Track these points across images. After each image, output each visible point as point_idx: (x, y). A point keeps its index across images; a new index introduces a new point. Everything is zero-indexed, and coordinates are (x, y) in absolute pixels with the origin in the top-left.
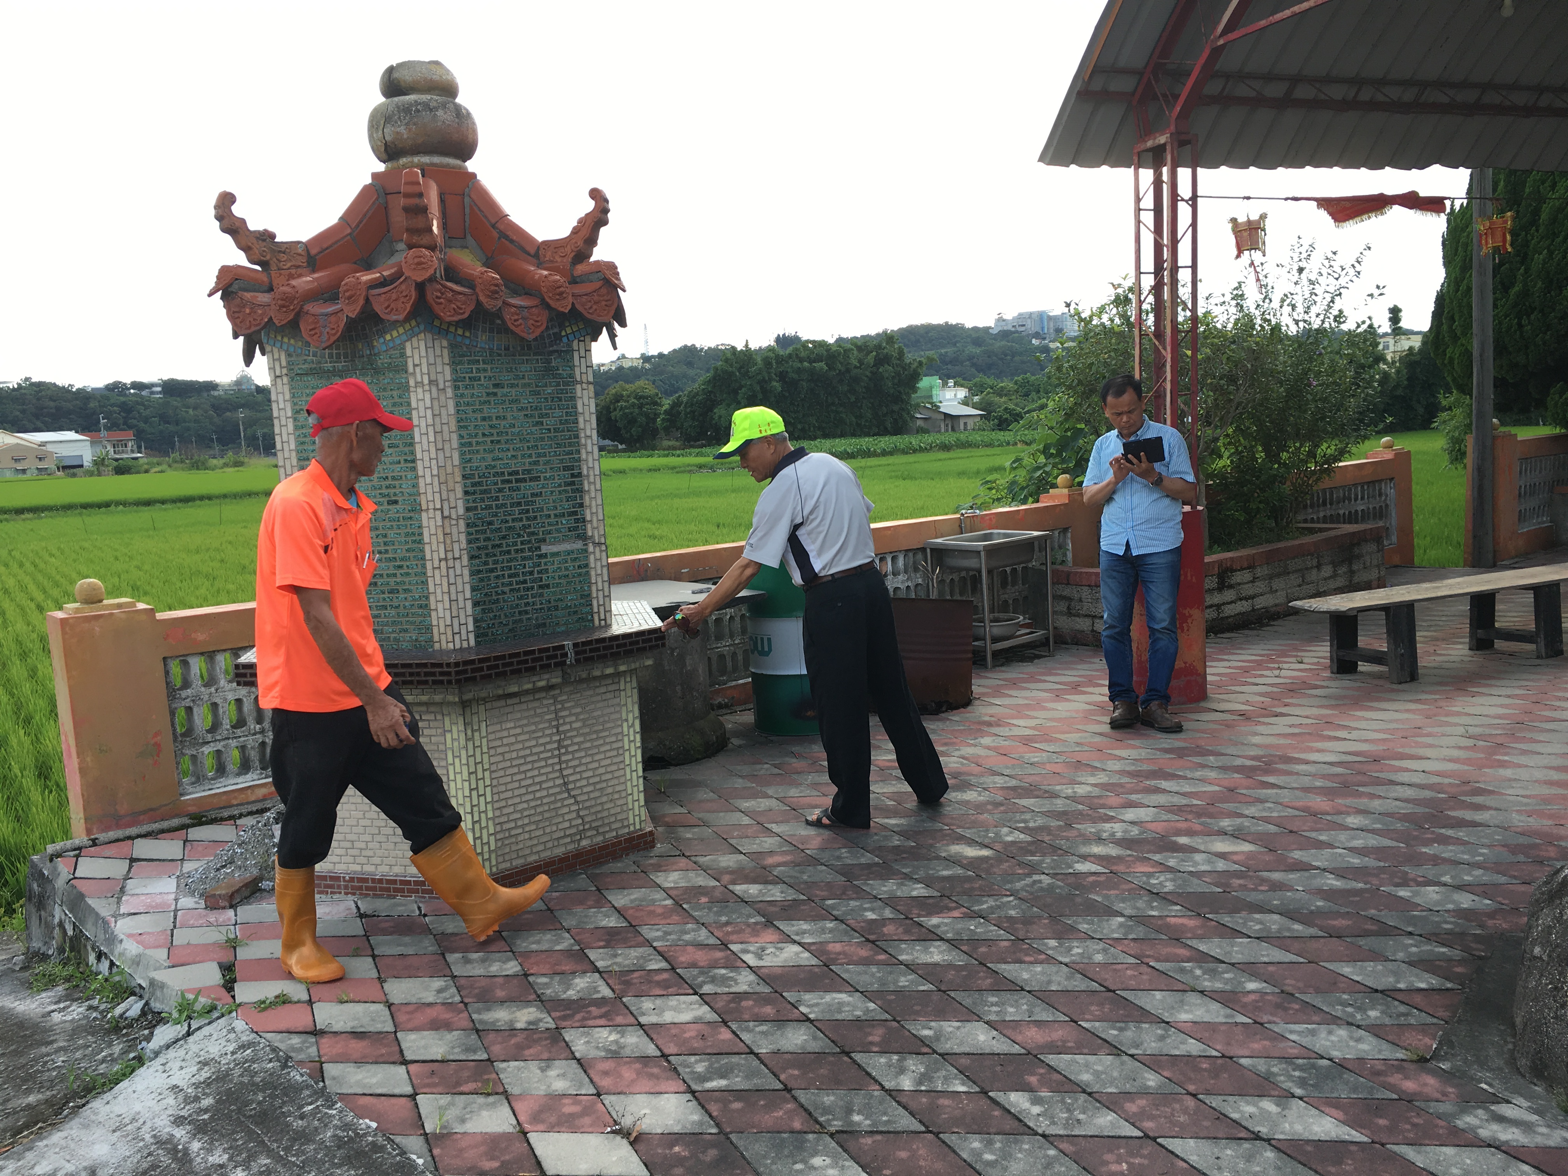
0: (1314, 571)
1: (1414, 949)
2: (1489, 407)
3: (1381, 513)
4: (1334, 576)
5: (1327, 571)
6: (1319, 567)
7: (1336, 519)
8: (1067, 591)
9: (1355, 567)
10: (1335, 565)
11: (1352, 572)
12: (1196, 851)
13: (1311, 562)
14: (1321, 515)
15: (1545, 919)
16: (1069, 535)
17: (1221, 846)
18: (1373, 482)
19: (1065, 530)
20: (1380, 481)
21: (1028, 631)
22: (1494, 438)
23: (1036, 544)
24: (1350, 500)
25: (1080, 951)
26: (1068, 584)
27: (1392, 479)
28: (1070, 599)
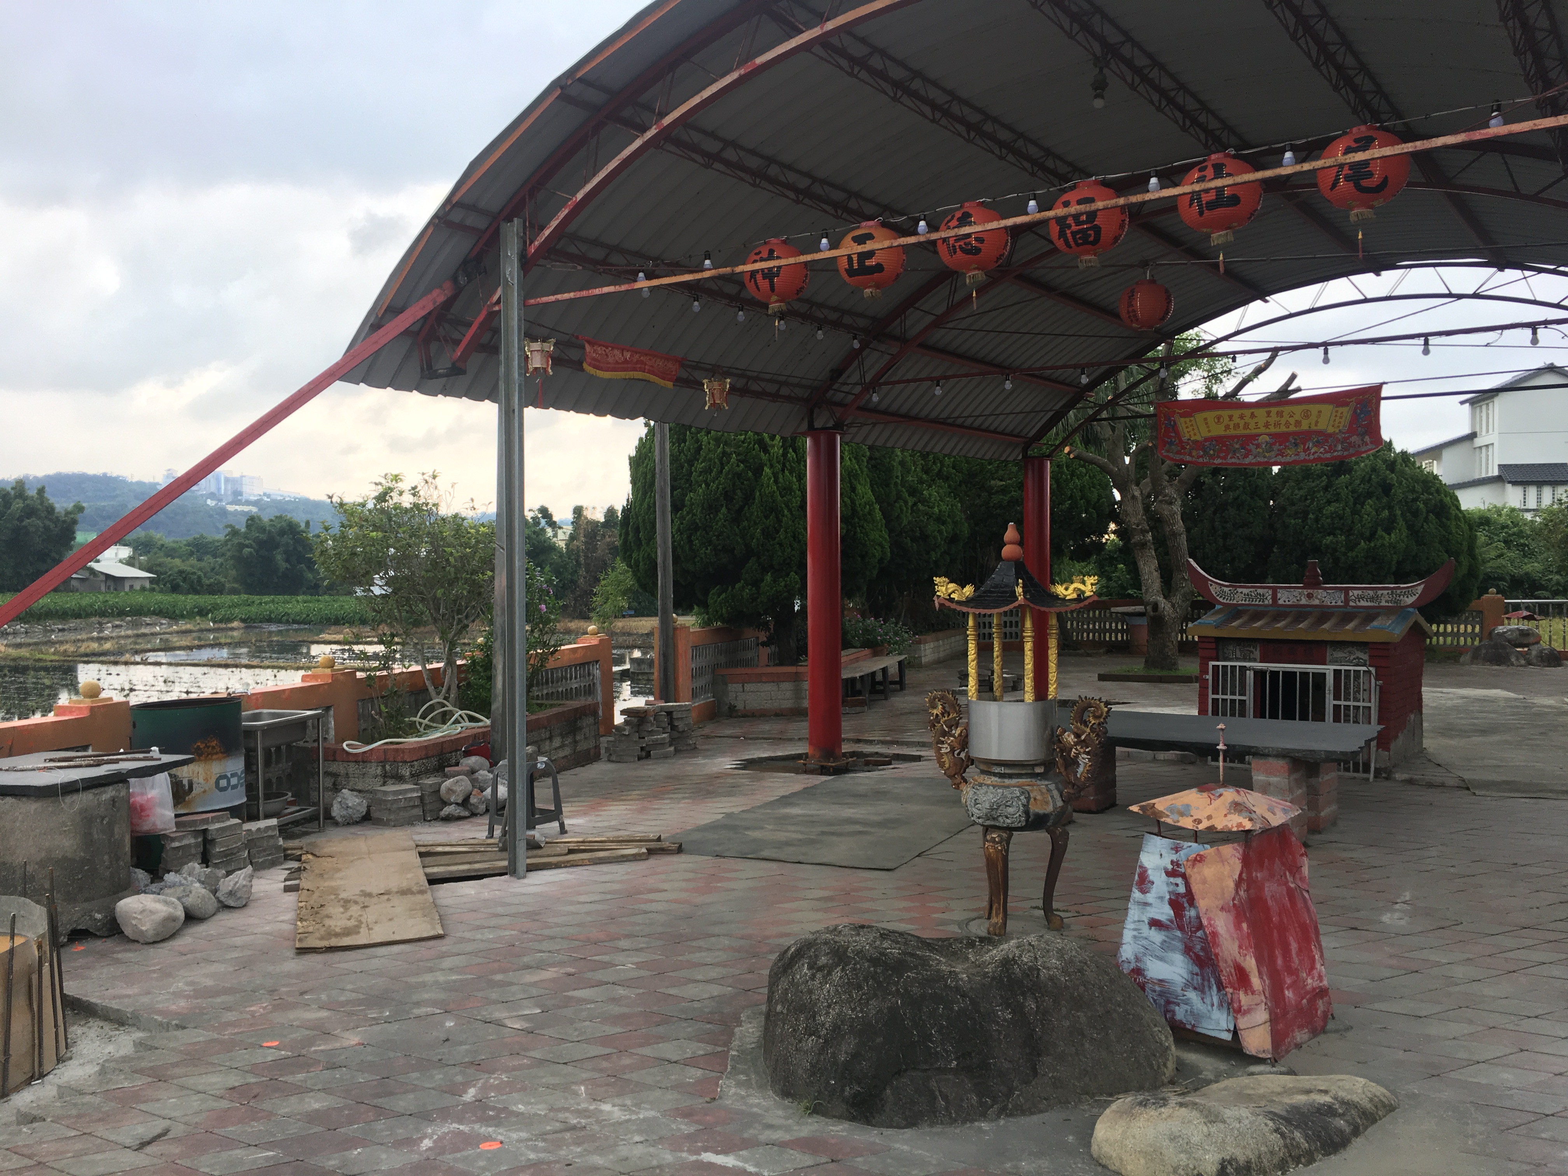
0: (547, 743)
1: (689, 1029)
2: (670, 604)
3: (589, 690)
4: (562, 746)
5: (557, 742)
6: (551, 738)
7: (559, 696)
8: (334, 767)
9: (578, 738)
10: (563, 736)
11: (576, 742)
12: (511, 984)
13: (545, 734)
14: (545, 692)
15: (783, 984)
16: (332, 712)
17: (530, 977)
18: (583, 664)
19: (328, 709)
20: (588, 663)
21: (298, 808)
22: (675, 629)
23: (310, 723)
24: (566, 679)
25: (441, 1076)
26: (334, 760)
27: (597, 662)
28: (335, 775)
